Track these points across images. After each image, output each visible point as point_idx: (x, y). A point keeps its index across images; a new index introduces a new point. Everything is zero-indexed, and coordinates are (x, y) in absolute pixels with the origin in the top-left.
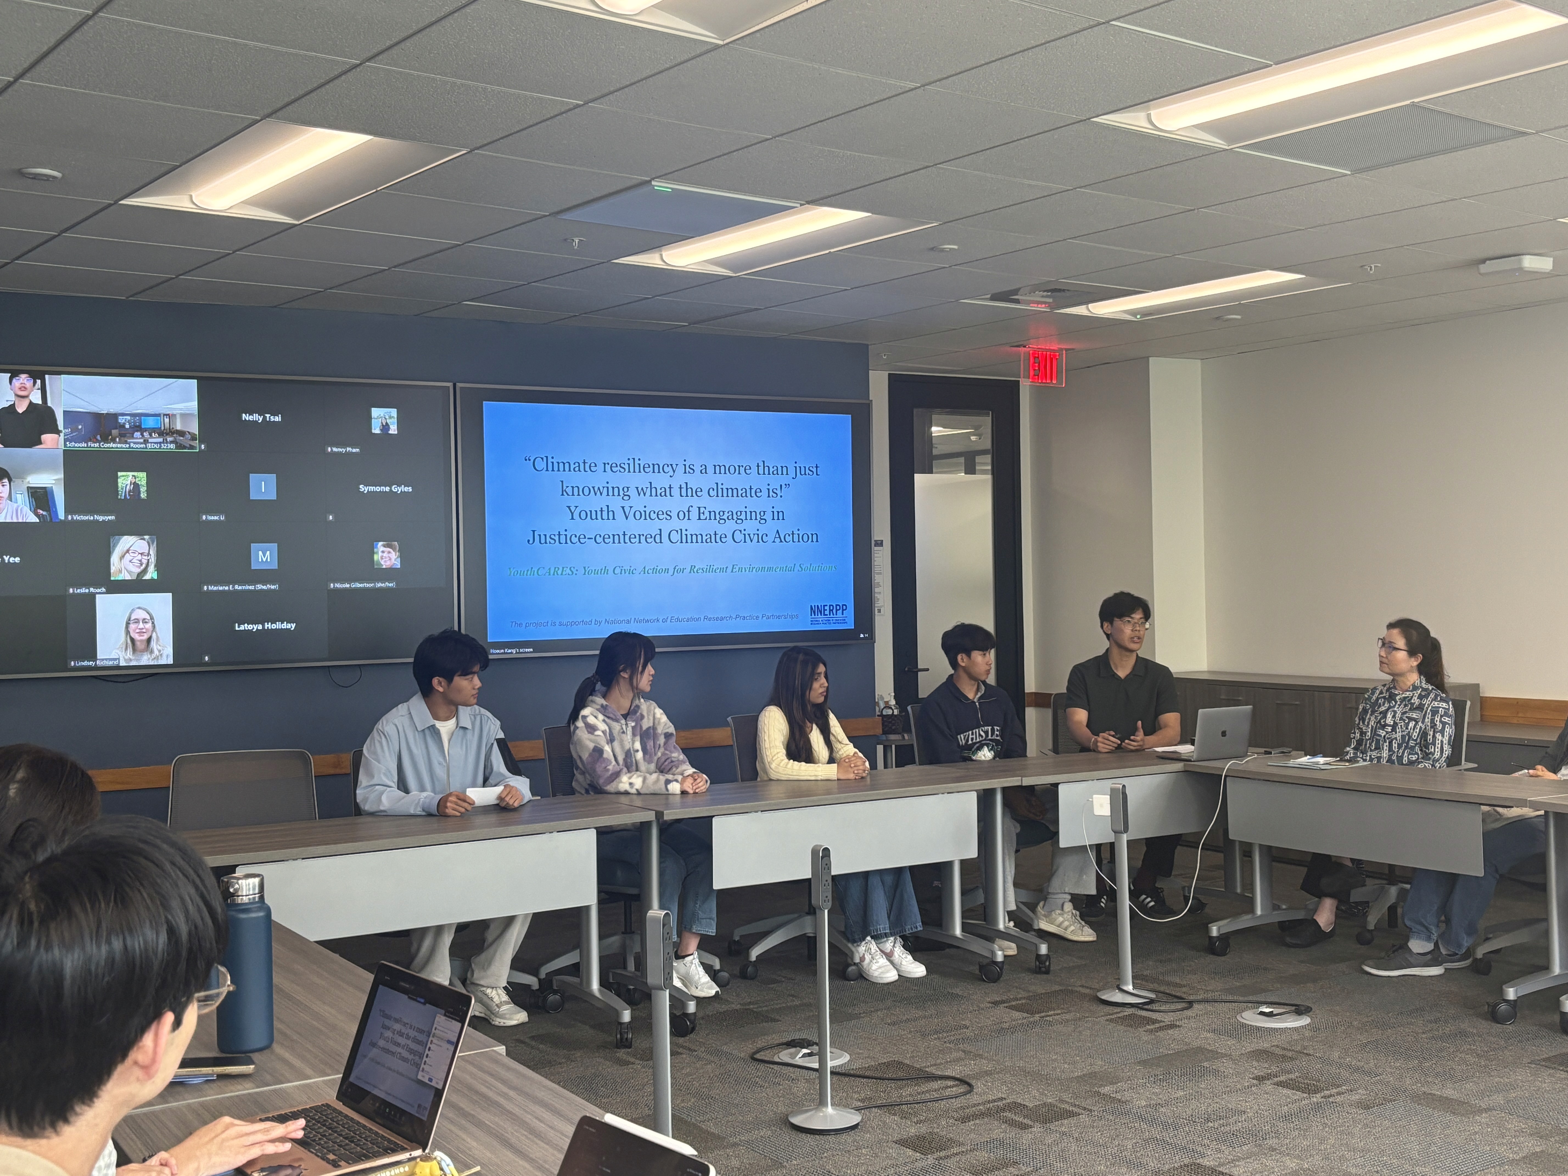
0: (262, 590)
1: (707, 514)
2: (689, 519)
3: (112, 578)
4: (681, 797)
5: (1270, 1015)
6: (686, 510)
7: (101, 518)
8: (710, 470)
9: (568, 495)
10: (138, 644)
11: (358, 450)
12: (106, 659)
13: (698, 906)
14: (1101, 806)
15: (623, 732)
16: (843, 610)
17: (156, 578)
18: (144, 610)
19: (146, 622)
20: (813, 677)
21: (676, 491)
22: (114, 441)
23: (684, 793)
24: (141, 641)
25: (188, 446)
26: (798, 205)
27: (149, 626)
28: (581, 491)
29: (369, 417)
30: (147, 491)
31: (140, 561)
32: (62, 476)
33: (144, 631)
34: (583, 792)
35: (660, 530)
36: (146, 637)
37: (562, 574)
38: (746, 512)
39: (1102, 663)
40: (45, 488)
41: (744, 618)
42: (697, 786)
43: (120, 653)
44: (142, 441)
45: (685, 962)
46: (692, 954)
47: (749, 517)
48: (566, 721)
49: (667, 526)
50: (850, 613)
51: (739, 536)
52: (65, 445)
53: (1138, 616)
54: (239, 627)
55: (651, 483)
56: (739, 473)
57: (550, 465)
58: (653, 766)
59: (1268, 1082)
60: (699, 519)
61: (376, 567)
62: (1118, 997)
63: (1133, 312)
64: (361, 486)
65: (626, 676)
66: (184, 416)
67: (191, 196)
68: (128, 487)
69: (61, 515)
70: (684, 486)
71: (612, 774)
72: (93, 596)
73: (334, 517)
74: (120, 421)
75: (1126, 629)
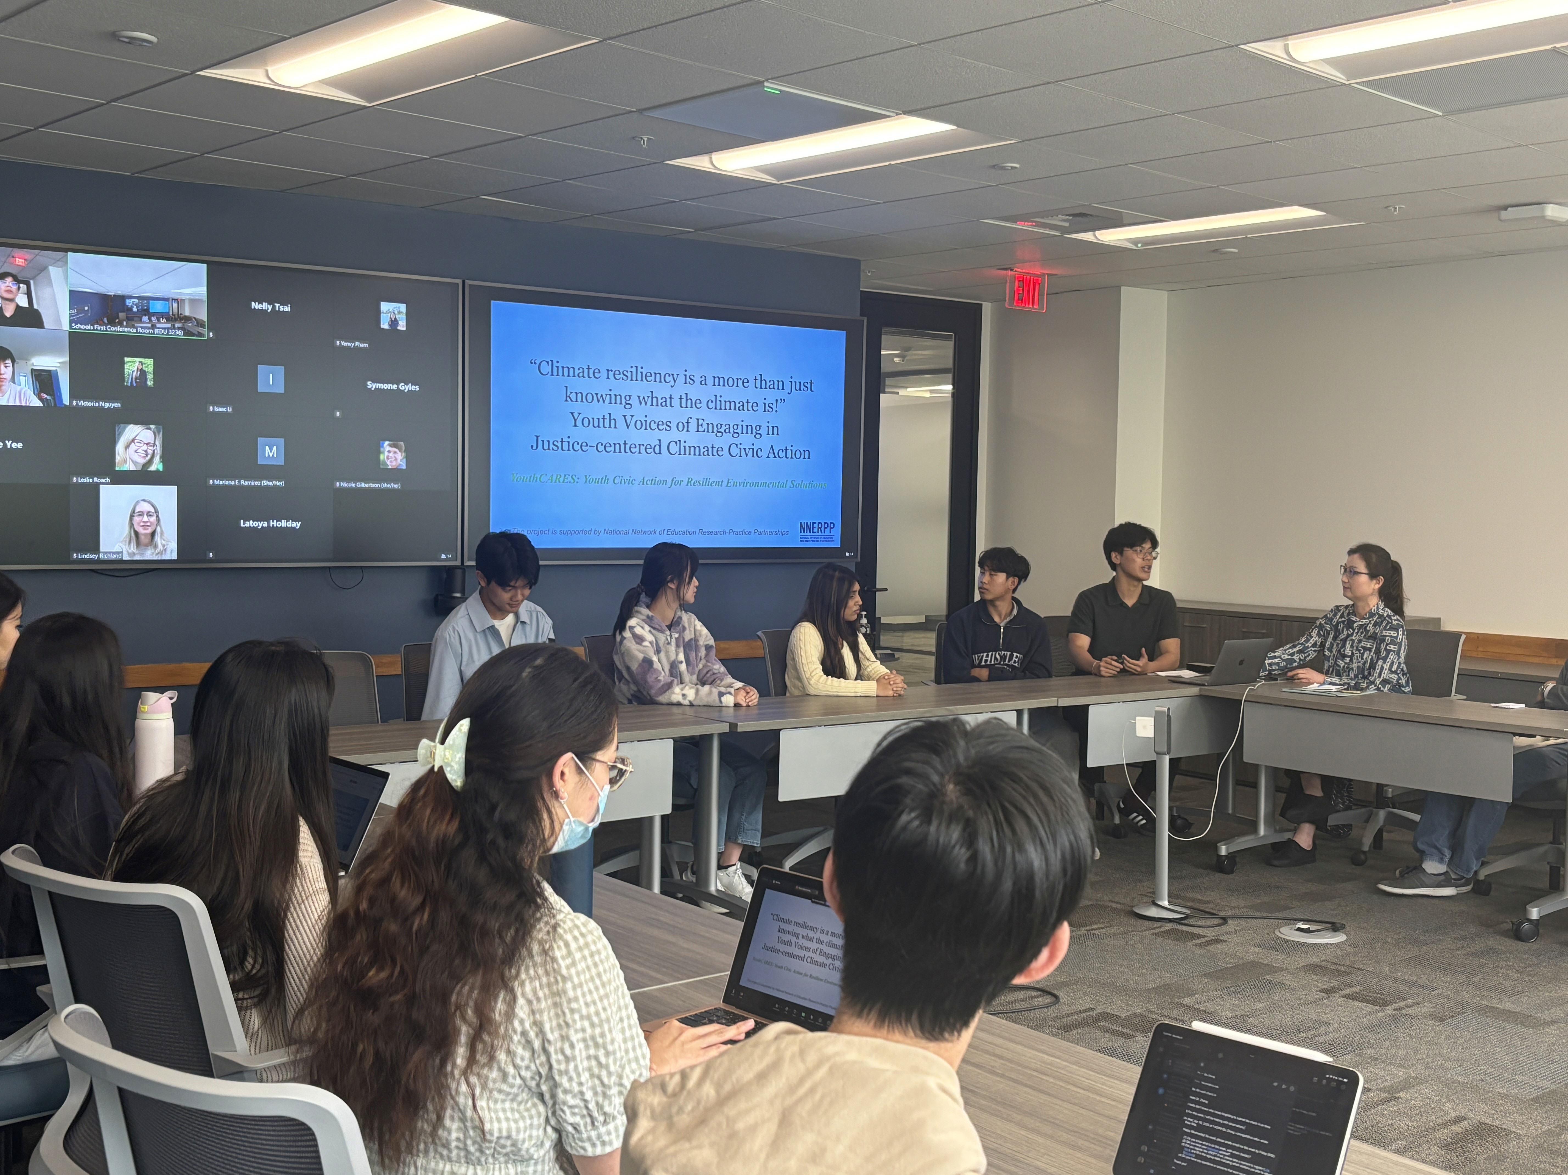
0: (267, 487)
1: (705, 426)
2: (688, 431)
3: (117, 469)
4: (735, 710)
5: (1307, 931)
6: (685, 422)
7: (106, 405)
8: (710, 381)
9: (572, 401)
10: (142, 538)
11: (366, 345)
12: (110, 553)
13: (744, 817)
14: (1145, 727)
15: (669, 643)
16: (831, 528)
17: (161, 470)
18: (149, 502)
19: (150, 515)
20: (849, 595)
21: (676, 402)
22: (121, 325)
23: (737, 705)
24: (145, 535)
25: (196, 333)
26: (894, 114)
27: (153, 519)
28: (584, 398)
29: (378, 312)
30: (154, 378)
31: (146, 451)
32: (67, 359)
33: (149, 524)
34: (626, 702)
35: (660, 440)
36: (150, 530)
37: (563, 482)
38: (742, 426)
39: (1109, 590)
40: (50, 371)
41: (738, 533)
42: (750, 699)
43: (123, 546)
44: (149, 325)
45: (727, 872)
46: (735, 864)
47: (745, 431)
48: (612, 631)
49: (666, 437)
50: (837, 532)
51: (735, 451)
52: (71, 327)
53: (1147, 545)
54: (244, 524)
55: (652, 392)
56: (737, 386)
57: (555, 369)
58: (695, 677)
59: (1337, 995)
60: (698, 431)
61: (381, 467)
62: (1153, 912)
63: (1135, 241)
64: (369, 383)
65: (672, 586)
66: (194, 302)
67: (267, 71)
68: (134, 374)
69: (66, 400)
70: (684, 397)
71: (663, 685)
72: (96, 487)
73: (342, 414)
74: (127, 304)
75: (1135, 558)
